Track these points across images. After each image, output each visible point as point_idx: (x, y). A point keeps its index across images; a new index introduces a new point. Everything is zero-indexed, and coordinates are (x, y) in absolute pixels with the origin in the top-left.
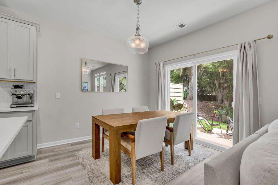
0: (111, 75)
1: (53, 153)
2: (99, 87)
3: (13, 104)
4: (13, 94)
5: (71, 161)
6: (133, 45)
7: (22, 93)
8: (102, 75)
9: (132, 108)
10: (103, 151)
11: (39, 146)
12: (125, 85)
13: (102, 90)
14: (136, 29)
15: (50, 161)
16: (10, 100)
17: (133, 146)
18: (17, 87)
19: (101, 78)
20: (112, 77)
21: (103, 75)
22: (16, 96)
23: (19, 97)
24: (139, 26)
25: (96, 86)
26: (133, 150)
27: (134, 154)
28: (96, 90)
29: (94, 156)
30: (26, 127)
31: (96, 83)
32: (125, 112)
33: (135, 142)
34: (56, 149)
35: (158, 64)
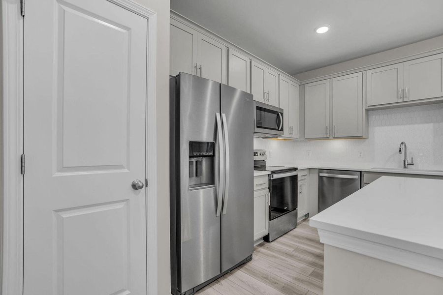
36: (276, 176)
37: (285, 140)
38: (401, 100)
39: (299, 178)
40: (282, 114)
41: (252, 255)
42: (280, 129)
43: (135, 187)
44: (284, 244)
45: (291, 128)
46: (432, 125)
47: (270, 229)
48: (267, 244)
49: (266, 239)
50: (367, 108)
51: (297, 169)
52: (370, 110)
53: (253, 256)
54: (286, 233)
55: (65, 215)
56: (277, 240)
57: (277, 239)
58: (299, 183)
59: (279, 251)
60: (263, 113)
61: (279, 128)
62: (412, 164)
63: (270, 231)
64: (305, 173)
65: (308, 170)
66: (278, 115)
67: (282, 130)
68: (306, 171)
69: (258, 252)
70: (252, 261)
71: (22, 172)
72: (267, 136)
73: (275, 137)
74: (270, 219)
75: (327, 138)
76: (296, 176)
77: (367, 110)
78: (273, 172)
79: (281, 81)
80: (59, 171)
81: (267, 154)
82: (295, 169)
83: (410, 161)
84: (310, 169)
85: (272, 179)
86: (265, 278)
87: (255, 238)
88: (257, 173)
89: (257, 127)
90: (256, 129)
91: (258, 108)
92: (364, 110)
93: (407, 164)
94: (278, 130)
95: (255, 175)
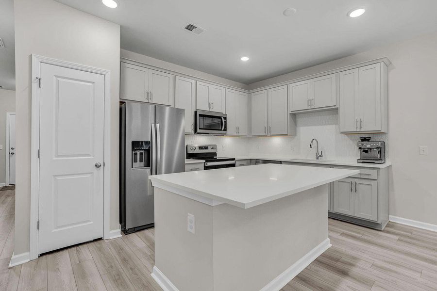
1: (410, 234)
3: (360, 159)
4: (360, 148)
7: (369, 146)
11: (393, 219)
15: (399, 240)
16: (358, 154)
18: (364, 139)
22: (363, 150)
23: (366, 152)
30: (370, 186)
34: (416, 231)
36: (210, 164)
38: (309, 108)
40: (225, 118)
43: (97, 166)
45: (238, 128)
50: (291, 113)
51: (234, 159)
52: (294, 116)
55: (59, 178)
61: (222, 128)
62: (321, 156)
64: (244, 162)
66: (221, 119)
67: (225, 130)
68: (246, 161)
71: (39, 157)
75: (265, 136)
76: (234, 164)
78: (207, 161)
80: (56, 157)
82: (233, 159)
83: (320, 154)
85: (207, 166)
89: (199, 129)
90: (198, 131)
91: (200, 115)
92: (289, 114)
93: (319, 156)
94: (221, 130)
95: (186, 162)
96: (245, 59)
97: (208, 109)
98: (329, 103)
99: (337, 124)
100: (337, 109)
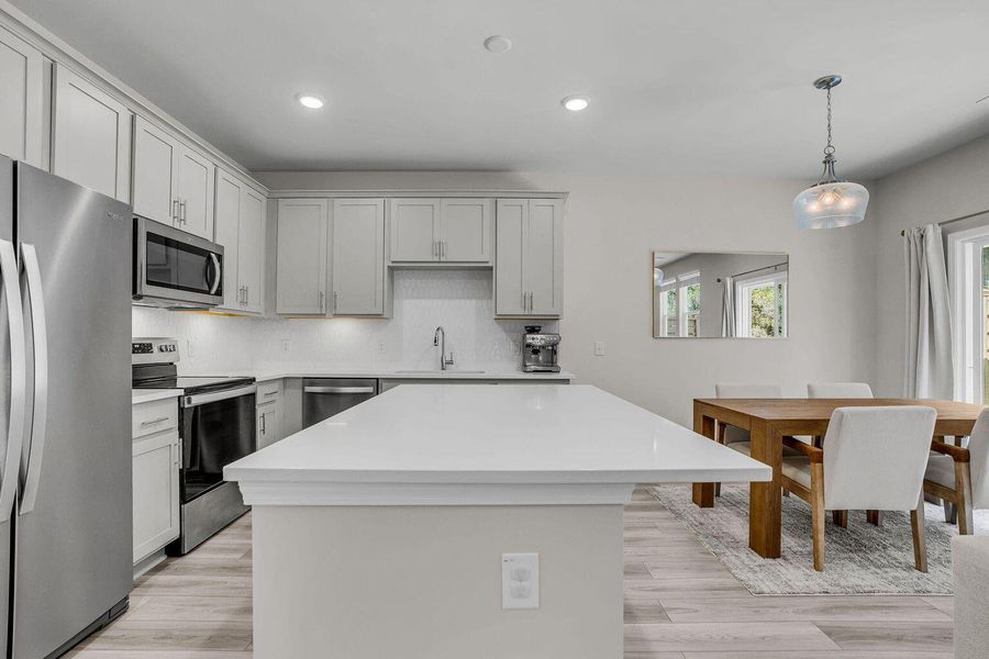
0: (719, 281)
2: (675, 320)
4: (528, 346)
5: (643, 500)
6: (814, 207)
8: (686, 283)
9: (809, 387)
10: (718, 495)
12: (765, 309)
13: (685, 331)
14: (825, 162)
17: (818, 472)
18: (533, 330)
19: (684, 291)
20: (725, 287)
21: (692, 281)
22: (531, 349)
24: (831, 150)
25: (664, 317)
26: (818, 484)
27: (819, 494)
28: (664, 331)
29: (700, 498)
31: (665, 309)
32: (784, 396)
33: (822, 462)
35: (917, 235)
36: (197, 400)
37: (230, 315)
38: (436, 259)
39: (260, 399)
40: (220, 258)
41: (127, 598)
42: (213, 291)
44: (221, 550)
45: (244, 291)
46: (474, 302)
47: (185, 523)
48: (177, 562)
49: (174, 550)
50: (391, 265)
51: (254, 380)
52: (394, 270)
53: (131, 601)
54: (227, 526)
56: (204, 546)
57: (202, 543)
58: (260, 411)
59: (207, 569)
60: (173, 251)
61: (210, 288)
62: (451, 363)
63: (185, 530)
64: (275, 387)
65: (281, 382)
66: (210, 258)
67: (219, 293)
68: (277, 383)
69: (150, 586)
70: (129, 612)
72: (177, 305)
73: (203, 308)
74: (184, 499)
75: (321, 316)
76: (253, 395)
77: (391, 269)
78: (191, 391)
79: (220, 181)
81: (181, 347)
82: (251, 381)
83: (448, 359)
84: (285, 378)
85: (187, 406)
86: (163, 638)
87: (137, 557)
88: (139, 396)
89: (149, 282)
90: (145, 289)
91: (151, 237)
92: (386, 268)
93: (445, 364)
94: (209, 293)
95: (135, 400)
96: (312, 103)
97: (168, 221)
98: (477, 254)
99: (491, 298)
100: (491, 269)
